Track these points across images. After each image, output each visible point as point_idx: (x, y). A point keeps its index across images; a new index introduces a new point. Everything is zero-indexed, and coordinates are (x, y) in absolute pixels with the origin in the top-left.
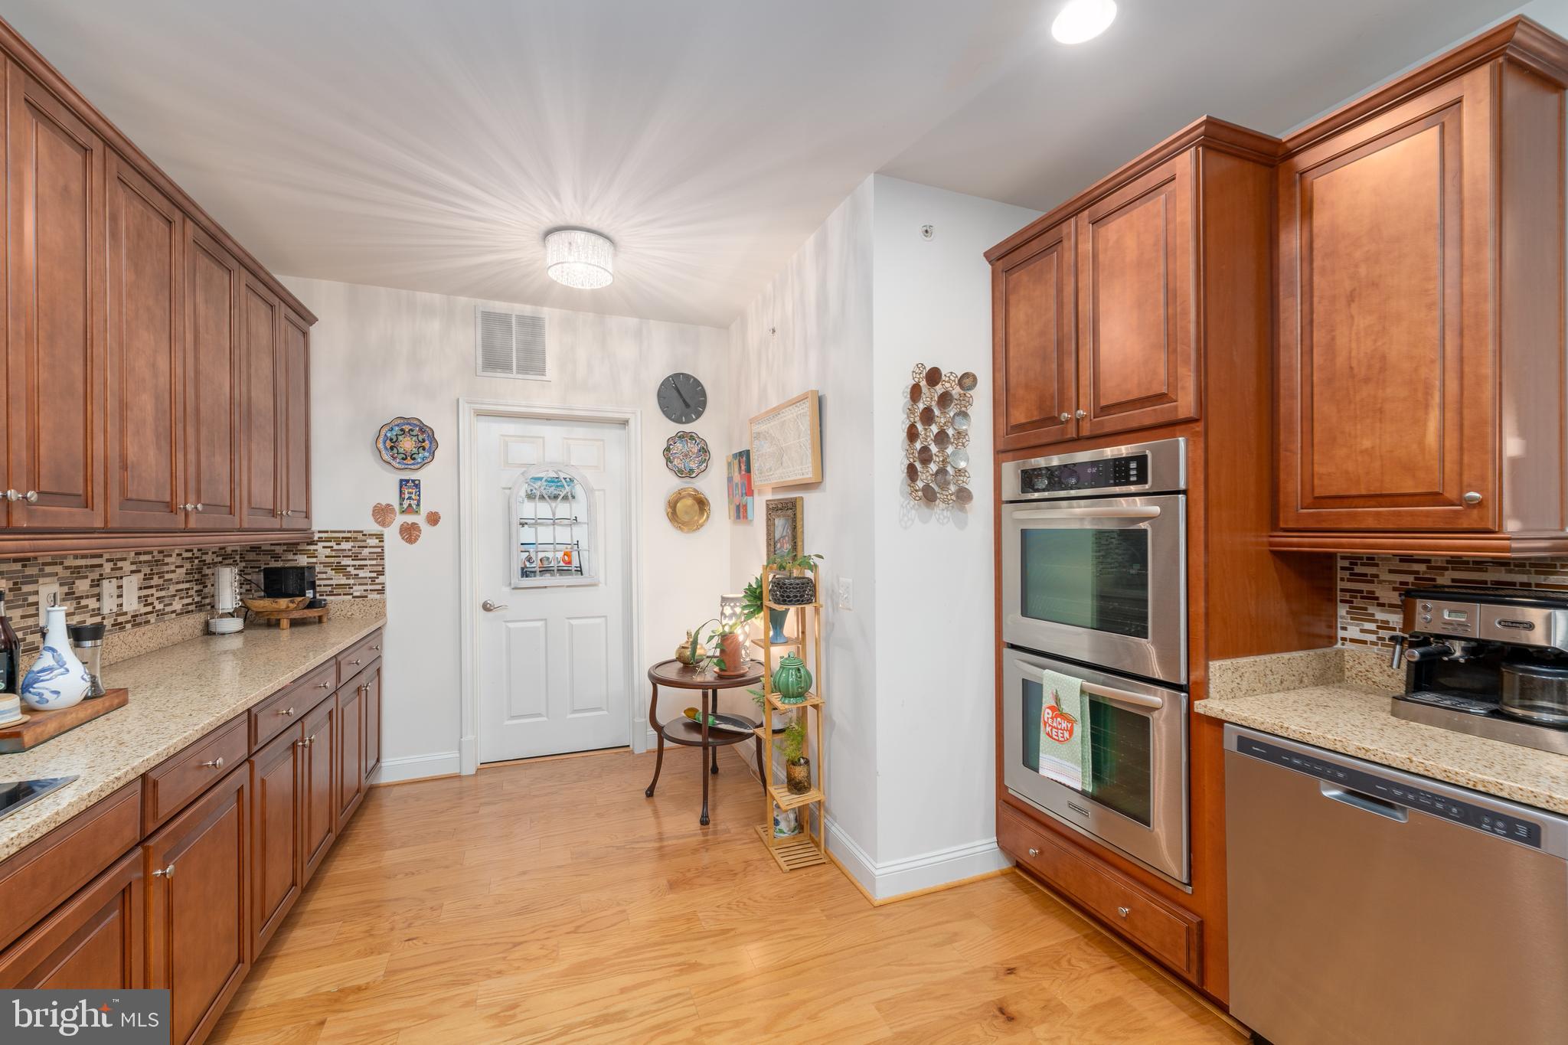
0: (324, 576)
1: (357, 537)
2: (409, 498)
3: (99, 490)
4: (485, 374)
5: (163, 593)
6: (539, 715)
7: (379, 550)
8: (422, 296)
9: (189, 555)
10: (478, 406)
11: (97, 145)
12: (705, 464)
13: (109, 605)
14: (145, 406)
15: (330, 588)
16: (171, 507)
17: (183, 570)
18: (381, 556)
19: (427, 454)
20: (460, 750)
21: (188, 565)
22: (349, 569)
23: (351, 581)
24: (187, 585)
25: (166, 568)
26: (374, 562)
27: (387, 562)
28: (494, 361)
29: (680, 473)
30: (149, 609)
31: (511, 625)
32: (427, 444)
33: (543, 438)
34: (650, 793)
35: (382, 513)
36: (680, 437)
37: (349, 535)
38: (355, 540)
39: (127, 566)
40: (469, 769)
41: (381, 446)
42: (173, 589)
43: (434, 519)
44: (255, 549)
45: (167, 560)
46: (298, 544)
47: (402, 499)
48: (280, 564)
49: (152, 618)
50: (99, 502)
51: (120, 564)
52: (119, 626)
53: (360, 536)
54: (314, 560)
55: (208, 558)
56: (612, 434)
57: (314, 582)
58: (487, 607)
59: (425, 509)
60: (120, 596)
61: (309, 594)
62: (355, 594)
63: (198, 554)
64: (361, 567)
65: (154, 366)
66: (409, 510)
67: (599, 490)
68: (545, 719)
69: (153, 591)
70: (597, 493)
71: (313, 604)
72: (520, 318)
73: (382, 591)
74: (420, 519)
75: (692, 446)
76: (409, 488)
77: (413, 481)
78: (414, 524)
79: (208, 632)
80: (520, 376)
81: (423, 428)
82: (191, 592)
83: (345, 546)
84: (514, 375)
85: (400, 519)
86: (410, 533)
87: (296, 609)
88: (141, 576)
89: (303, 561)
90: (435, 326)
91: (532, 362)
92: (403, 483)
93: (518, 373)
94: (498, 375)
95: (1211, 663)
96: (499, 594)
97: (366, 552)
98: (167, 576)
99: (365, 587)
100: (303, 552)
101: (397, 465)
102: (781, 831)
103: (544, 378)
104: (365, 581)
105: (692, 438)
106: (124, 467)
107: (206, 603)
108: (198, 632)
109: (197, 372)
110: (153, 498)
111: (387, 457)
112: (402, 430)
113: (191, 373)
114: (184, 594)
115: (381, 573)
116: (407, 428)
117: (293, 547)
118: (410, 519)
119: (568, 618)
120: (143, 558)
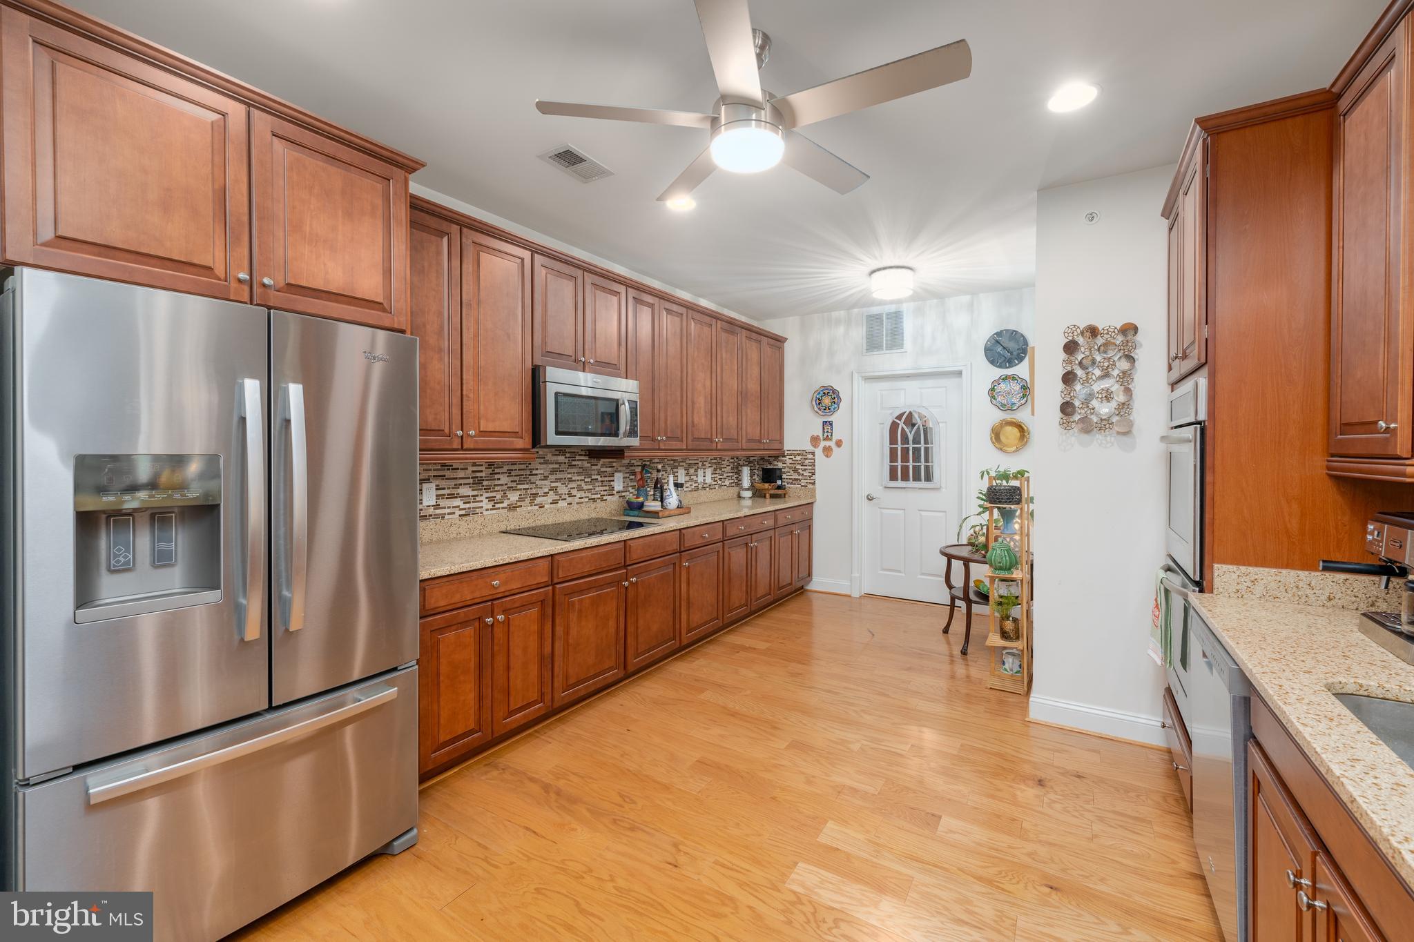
0: (789, 474)
1: (803, 453)
2: (827, 432)
3: (685, 435)
4: (868, 354)
5: (721, 477)
6: (899, 571)
7: (813, 461)
8: (835, 314)
9: (733, 460)
10: (863, 375)
11: (683, 310)
12: (1025, 399)
13: (700, 479)
14: (701, 402)
15: (791, 481)
16: (711, 441)
17: (730, 467)
18: (814, 464)
19: (836, 406)
20: (851, 581)
21: (732, 465)
22: (800, 471)
23: (800, 477)
24: (732, 474)
25: (722, 466)
26: (810, 468)
27: (816, 467)
28: (873, 344)
29: (1003, 407)
30: (716, 483)
31: (884, 511)
32: (836, 400)
33: (905, 389)
34: (946, 631)
35: (815, 440)
36: (1003, 379)
37: (799, 452)
38: (802, 455)
39: (707, 464)
40: (856, 594)
41: (814, 402)
42: (725, 476)
43: (839, 444)
44: (762, 459)
45: (723, 463)
46: (778, 457)
47: (824, 432)
48: (772, 467)
49: (717, 487)
50: (685, 439)
51: (705, 463)
52: (704, 488)
53: (804, 453)
54: (785, 465)
55: (741, 463)
56: (951, 382)
57: (781, 476)
58: (870, 498)
59: (835, 438)
60: (704, 476)
61: (779, 482)
62: (803, 484)
63: (737, 461)
64: (805, 470)
65: (704, 386)
66: (827, 439)
67: (942, 422)
68: (903, 575)
69: (717, 475)
70: (941, 425)
71: (779, 487)
72: (888, 314)
73: (813, 484)
74: (832, 444)
75: (1014, 385)
76: (827, 424)
77: (829, 422)
78: (829, 446)
79: (739, 497)
80: (888, 352)
81: (834, 391)
82: (733, 478)
83: (798, 458)
84: (885, 351)
85: (823, 444)
86: (827, 451)
87: (771, 489)
88: (713, 468)
89: (780, 465)
90: (841, 330)
91: (896, 340)
92: (825, 423)
93: (887, 349)
94: (875, 353)
95: (1216, 566)
96: (877, 491)
97: (807, 461)
98: (723, 470)
99: (806, 481)
100: (781, 461)
101: (822, 414)
102: (1006, 670)
103: (903, 350)
104: (806, 478)
105: (1014, 379)
106: (693, 426)
107: (738, 484)
108: (735, 496)
109: (722, 383)
110: (703, 437)
111: (816, 409)
112: (824, 393)
113: (719, 384)
114: (730, 478)
115: (814, 474)
116: (826, 391)
117: (776, 458)
118: (827, 443)
119: (919, 510)
120: (713, 461)
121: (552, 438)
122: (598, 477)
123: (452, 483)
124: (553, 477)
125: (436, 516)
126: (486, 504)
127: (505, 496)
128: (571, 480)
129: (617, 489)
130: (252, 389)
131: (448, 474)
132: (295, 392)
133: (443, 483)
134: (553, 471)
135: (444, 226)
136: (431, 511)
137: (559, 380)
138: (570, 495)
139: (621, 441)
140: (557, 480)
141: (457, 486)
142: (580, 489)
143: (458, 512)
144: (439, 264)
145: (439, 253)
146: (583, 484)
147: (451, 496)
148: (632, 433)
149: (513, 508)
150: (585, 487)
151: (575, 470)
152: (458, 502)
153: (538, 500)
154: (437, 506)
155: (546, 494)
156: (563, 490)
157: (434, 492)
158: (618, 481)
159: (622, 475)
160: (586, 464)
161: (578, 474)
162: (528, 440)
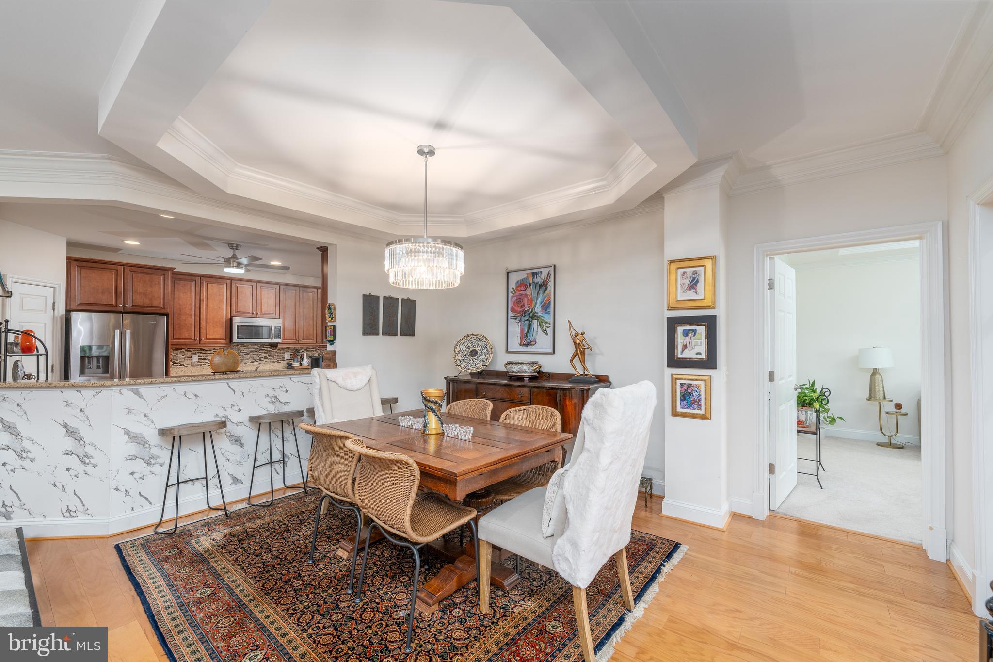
121: (235, 340)
122: (276, 354)
123: (205, 355)
124: (252, 354)
125: (198, 365)
128: (261, 355)
129: (286, 358)
130: (116, 332)
131: (203, 352)
132: (128, 332)
133: (201, 355)
134: (251, 351)
136: (196, 363)
137: (237, 321)
138: (260, 360)
139: (274, 341)
141: (207, 356)
142: (266, 358)
143: (207, 364)
145: (192, 287)
147: (204, 359)
148: (278, 337)
150: (268, 357)
151: (263, 351)
152: (207, 361)
153: (244, 361)
154: (198, 362)
155: (248, 359)
156: (256, 358)
157: (197, 358)
158: (287, 356)
159: (289, 353)
160: (269, 349)
161: (265, 353)
162: (228, 341)
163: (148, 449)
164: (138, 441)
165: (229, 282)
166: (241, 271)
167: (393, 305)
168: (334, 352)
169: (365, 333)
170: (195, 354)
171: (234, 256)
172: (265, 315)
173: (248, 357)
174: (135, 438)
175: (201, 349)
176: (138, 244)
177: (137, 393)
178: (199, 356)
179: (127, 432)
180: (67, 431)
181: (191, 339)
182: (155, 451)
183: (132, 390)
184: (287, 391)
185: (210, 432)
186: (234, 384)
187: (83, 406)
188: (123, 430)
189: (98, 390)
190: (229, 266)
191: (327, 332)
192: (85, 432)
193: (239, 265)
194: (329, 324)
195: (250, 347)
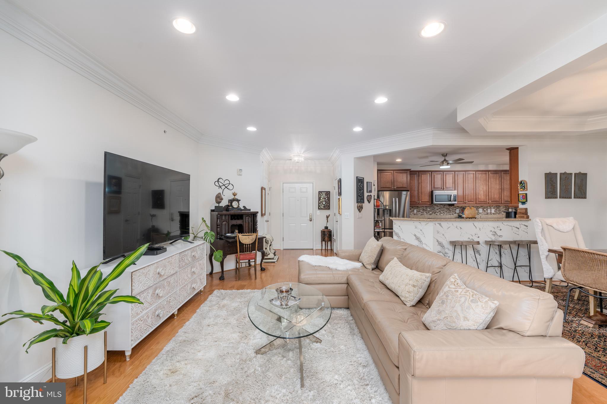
5: (500, 211)
13: (489, 212)
30: (497, 213)
50: (475, 201)
52: (491, 214)
60: (491, 211)
88: (495, 209)
121: (435, 203)
122: (452, 210)
124: (440, 209)
125: (416, 215)
126: (425, 213)
127: (429, 212)
128: (444, 210)
129: (457, 212)
130: (394, 199)
131: (418, 208)
132: (397, 199)
133: (418, 210)
134: (439, 208)
135: (416, 173)
137: (436, 193)
138: (444, 213)
139: (452, 203)
140: (440, 210)
141: (420, 210)
142: (446, 212)
144: (415, 178)
145: (415, 177)
146: (447, 211)
147: (419, 212)
148: (455, 201)
149: (430, 214)
152: (420, 213)
153: (436, 213)
154: (416, 213)
155: (438, 212)
156: (442, 212)
157: (416, 211)
158: (458, 211)
159: (459, 210)
160: (448, 207)
161: (446, 209)
162: (431, 203)
163: (444, 249)
164: (441, 245)
165: (430, 173)
166: (448, 167)
167: (568, 178)
168: (526, 209)
169: (547, 197)
170: (415, 209)
171: (445, 160)
172: (448, 189)
173: (438, 211)
174: (440, 244)
175: (418, 207)
176: (401, 160)
177: (440, 224)
178: (417, 210)
179: (438, 241)
180: (416, 237)
181: (415, 202)
182: (447, 251)
183: (439, 224)
184: (501, 230)
185: (466, 245)
186: (476, 224)
187: (422, 229)
188: (436, 240)
189: (427, 222)
190: (442, 165)
191: (520, 197)
192: (422, 239)
193: (448, 164)
194: (520, 192)
195: (438, 206)
